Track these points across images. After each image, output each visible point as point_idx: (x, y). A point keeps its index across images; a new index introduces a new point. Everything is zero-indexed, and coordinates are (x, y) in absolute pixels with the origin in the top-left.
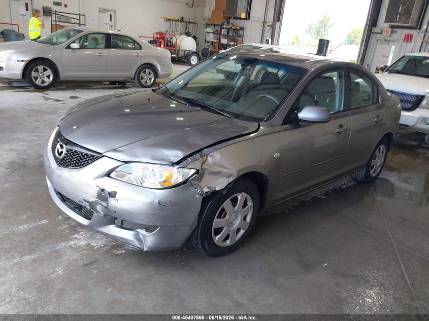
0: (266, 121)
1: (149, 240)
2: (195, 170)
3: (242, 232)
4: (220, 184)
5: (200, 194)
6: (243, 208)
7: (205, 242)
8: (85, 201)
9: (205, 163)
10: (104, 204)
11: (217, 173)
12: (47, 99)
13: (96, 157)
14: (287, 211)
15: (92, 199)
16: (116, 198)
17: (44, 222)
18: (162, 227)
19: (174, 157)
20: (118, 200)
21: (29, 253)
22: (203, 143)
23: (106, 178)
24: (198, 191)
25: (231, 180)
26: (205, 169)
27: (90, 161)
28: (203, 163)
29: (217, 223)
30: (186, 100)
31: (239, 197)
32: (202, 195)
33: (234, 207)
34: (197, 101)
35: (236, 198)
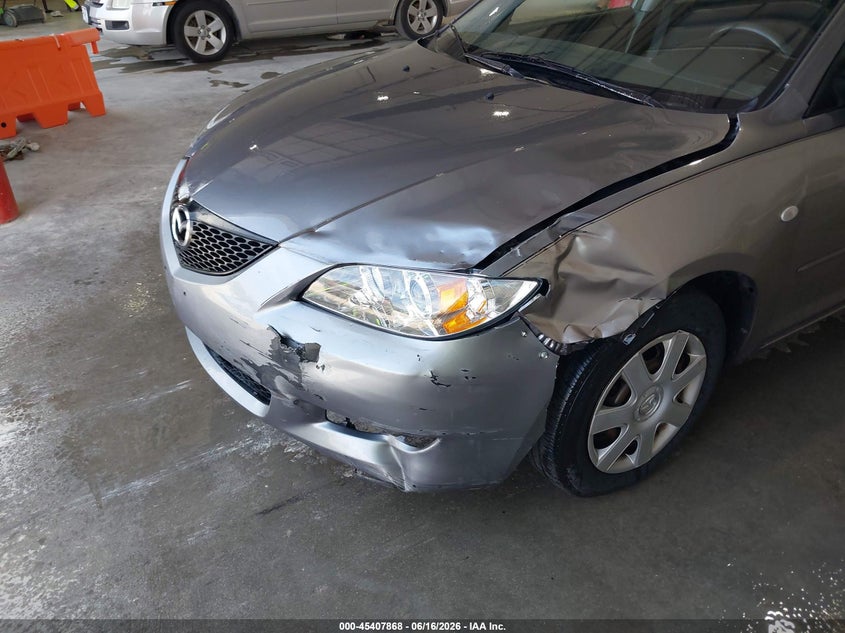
0: (756, 108)
1: (415, 467)
2: (534, 284)
3: (671, 430)
4: (613, 319)
5: (553, 350)
6: (677, 372)
7: (569, 470)
8: (247, 362)
9: (569, 258)
10: (291, 376)
11: (606, 287)
12: (215, 83)
13: (265, 247)
14: (789, 351)
15: (262, 361)
16: (320, 362)
17: (182, 386)
18: (445, 440)
19: (471, 249)
20: (323, 367)
21: (143, 474)
22: (558, 196)
23: (292, 303)
24: (547, 341)
25: (648, 304)
26: (567, 276)
27: (250, 258)
28: (560, 258)
29: (601, 418)
30: (507, 59)
31: (669, 344)
32: (557, 353)
33: (653, 371)
34: (535, 62)
35: (660, 348)
